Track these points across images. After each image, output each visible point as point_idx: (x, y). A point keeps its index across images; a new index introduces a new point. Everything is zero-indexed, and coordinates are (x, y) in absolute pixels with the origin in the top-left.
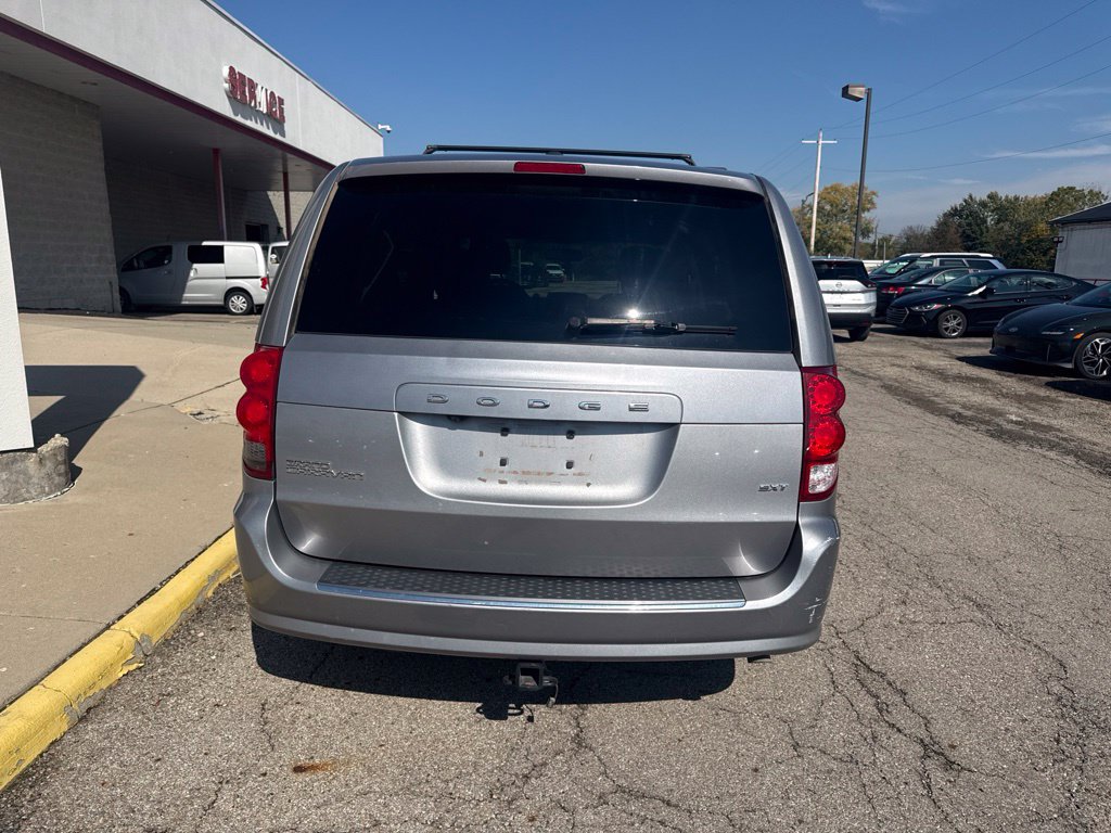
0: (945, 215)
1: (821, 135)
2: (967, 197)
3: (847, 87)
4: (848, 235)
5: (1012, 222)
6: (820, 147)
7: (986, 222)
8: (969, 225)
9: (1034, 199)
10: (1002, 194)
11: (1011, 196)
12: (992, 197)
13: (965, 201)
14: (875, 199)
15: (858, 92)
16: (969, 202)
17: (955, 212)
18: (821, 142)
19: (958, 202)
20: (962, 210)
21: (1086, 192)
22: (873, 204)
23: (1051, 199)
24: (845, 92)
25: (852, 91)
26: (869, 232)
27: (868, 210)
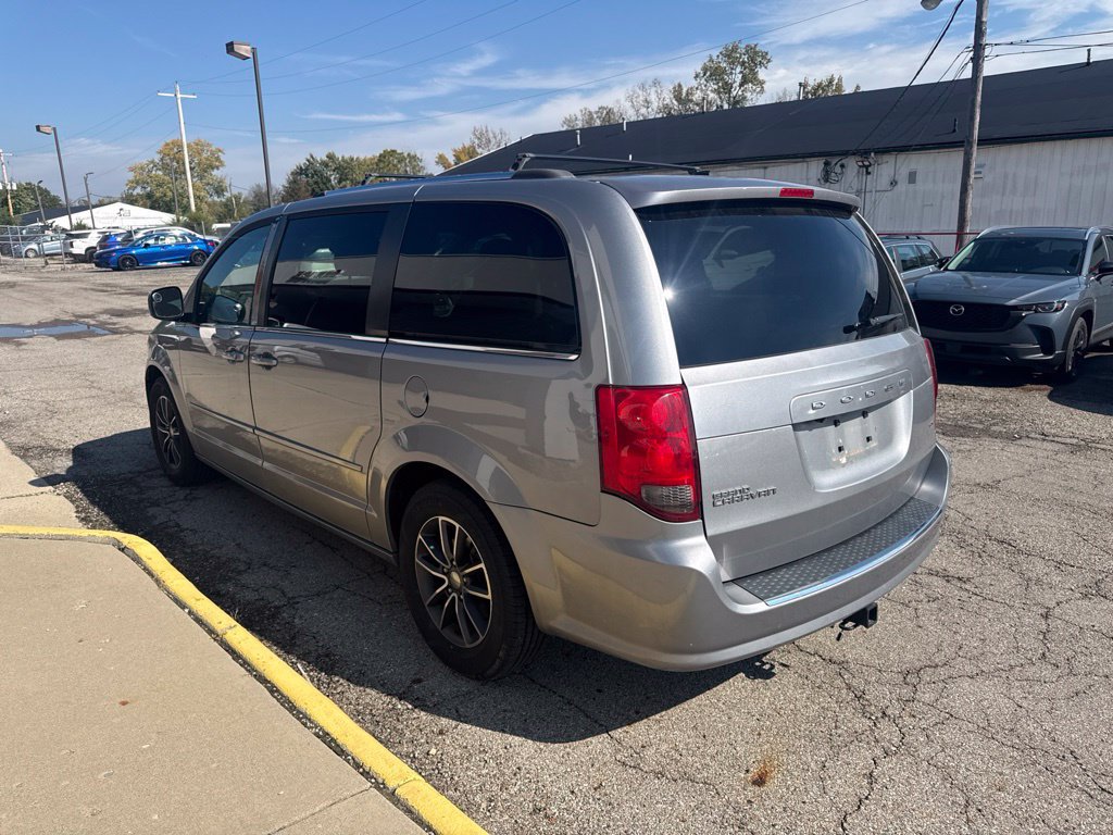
0: (292, 173)
1: (178, 88)
2: (309, 157)
3: (232, 43)
4: (202, 194)
5: (352, 181)
6: (179, 101)
7: (330, 181)
8: (316, 183)
9: (365, 160)
10: (339, 155)
11: (347, 156)
12: (331, 157)
13: (308, 160)
14: (222, 157)
15: (244, 50)
16: (311, 161)
17: (300, 171)
18: (179, 96)
19: (302, 161)
20: (307, 169)
21: (406, 155)
22: (221, 162)
23: (380, 160)
24: (230, 48)
25: (237, 48)
26: (223, 191)
27: (218, 168)
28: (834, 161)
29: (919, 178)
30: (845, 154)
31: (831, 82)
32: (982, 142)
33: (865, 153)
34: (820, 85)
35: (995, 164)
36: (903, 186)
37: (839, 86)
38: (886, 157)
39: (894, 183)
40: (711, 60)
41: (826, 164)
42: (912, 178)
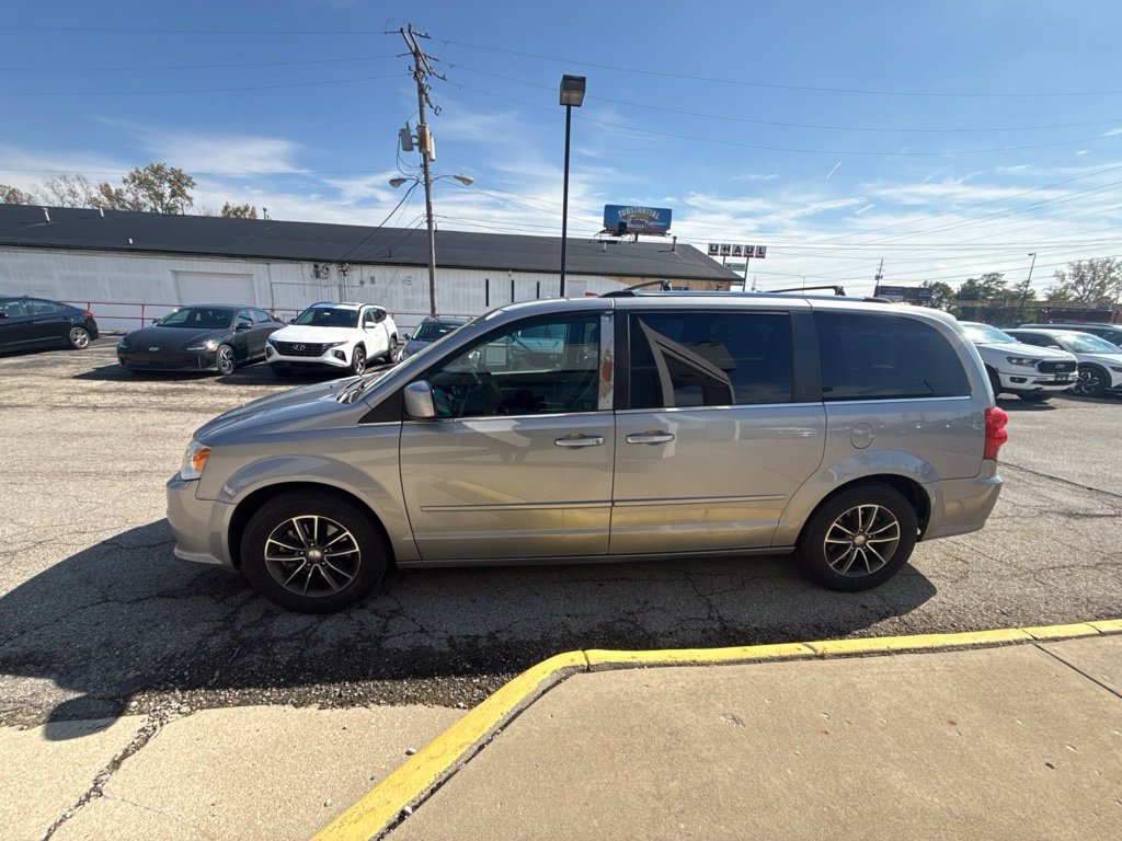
28: (321, 265)
29: (376, 281)
30: (330, 262)
31: (246, 209)
32: (438, 266)
33: (341, 263)
34: (238, 209)
35: (447, 280)
36: (367, 285)
37: (253, 213)
38: (355, 266)
39: (362, 283)
40: (137, 171)
41: (316, 266)
42: (373, 280)
